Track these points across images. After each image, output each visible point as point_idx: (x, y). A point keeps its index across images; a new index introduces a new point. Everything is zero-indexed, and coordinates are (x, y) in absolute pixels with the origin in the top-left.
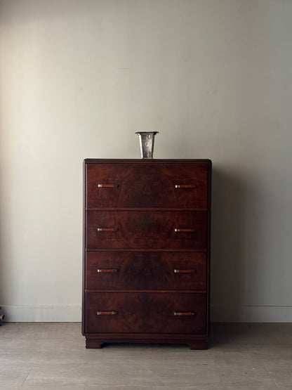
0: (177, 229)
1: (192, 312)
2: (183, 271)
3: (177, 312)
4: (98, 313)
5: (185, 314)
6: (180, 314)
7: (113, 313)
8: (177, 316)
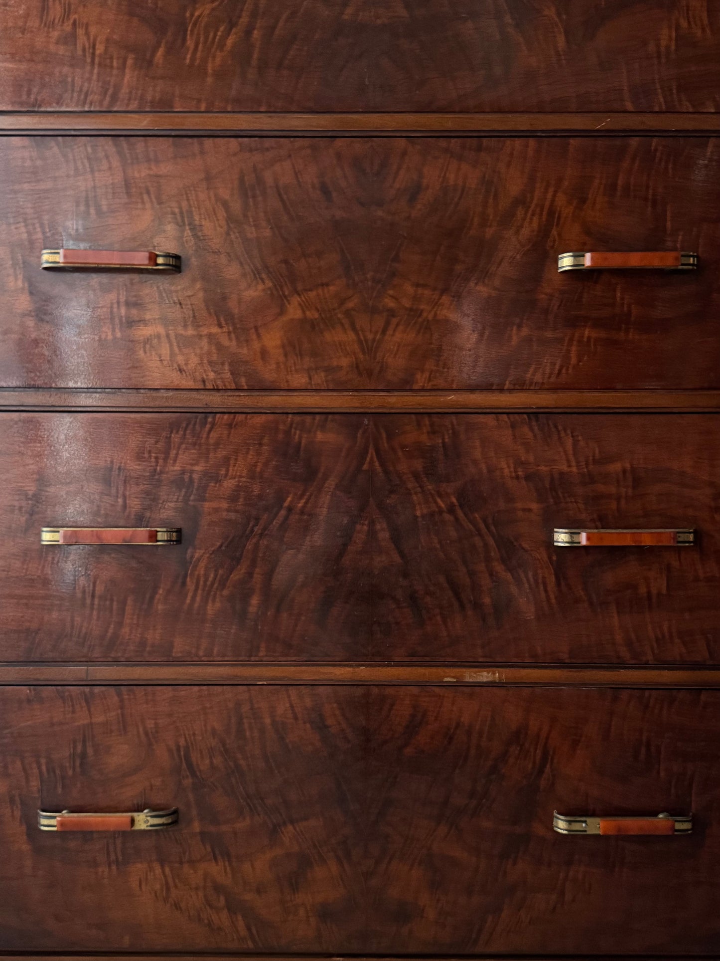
0: (578, 253)
1: (674, 812)
2: (615, 537)
3: (572, 813)
4: (48, 823)
5: (633, 825)
6: (594, 826)
7: (144, 821)
8: (571, 838)
